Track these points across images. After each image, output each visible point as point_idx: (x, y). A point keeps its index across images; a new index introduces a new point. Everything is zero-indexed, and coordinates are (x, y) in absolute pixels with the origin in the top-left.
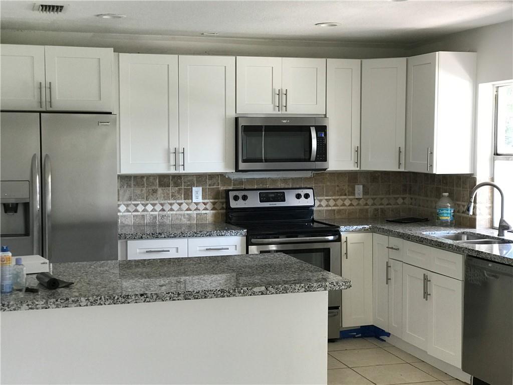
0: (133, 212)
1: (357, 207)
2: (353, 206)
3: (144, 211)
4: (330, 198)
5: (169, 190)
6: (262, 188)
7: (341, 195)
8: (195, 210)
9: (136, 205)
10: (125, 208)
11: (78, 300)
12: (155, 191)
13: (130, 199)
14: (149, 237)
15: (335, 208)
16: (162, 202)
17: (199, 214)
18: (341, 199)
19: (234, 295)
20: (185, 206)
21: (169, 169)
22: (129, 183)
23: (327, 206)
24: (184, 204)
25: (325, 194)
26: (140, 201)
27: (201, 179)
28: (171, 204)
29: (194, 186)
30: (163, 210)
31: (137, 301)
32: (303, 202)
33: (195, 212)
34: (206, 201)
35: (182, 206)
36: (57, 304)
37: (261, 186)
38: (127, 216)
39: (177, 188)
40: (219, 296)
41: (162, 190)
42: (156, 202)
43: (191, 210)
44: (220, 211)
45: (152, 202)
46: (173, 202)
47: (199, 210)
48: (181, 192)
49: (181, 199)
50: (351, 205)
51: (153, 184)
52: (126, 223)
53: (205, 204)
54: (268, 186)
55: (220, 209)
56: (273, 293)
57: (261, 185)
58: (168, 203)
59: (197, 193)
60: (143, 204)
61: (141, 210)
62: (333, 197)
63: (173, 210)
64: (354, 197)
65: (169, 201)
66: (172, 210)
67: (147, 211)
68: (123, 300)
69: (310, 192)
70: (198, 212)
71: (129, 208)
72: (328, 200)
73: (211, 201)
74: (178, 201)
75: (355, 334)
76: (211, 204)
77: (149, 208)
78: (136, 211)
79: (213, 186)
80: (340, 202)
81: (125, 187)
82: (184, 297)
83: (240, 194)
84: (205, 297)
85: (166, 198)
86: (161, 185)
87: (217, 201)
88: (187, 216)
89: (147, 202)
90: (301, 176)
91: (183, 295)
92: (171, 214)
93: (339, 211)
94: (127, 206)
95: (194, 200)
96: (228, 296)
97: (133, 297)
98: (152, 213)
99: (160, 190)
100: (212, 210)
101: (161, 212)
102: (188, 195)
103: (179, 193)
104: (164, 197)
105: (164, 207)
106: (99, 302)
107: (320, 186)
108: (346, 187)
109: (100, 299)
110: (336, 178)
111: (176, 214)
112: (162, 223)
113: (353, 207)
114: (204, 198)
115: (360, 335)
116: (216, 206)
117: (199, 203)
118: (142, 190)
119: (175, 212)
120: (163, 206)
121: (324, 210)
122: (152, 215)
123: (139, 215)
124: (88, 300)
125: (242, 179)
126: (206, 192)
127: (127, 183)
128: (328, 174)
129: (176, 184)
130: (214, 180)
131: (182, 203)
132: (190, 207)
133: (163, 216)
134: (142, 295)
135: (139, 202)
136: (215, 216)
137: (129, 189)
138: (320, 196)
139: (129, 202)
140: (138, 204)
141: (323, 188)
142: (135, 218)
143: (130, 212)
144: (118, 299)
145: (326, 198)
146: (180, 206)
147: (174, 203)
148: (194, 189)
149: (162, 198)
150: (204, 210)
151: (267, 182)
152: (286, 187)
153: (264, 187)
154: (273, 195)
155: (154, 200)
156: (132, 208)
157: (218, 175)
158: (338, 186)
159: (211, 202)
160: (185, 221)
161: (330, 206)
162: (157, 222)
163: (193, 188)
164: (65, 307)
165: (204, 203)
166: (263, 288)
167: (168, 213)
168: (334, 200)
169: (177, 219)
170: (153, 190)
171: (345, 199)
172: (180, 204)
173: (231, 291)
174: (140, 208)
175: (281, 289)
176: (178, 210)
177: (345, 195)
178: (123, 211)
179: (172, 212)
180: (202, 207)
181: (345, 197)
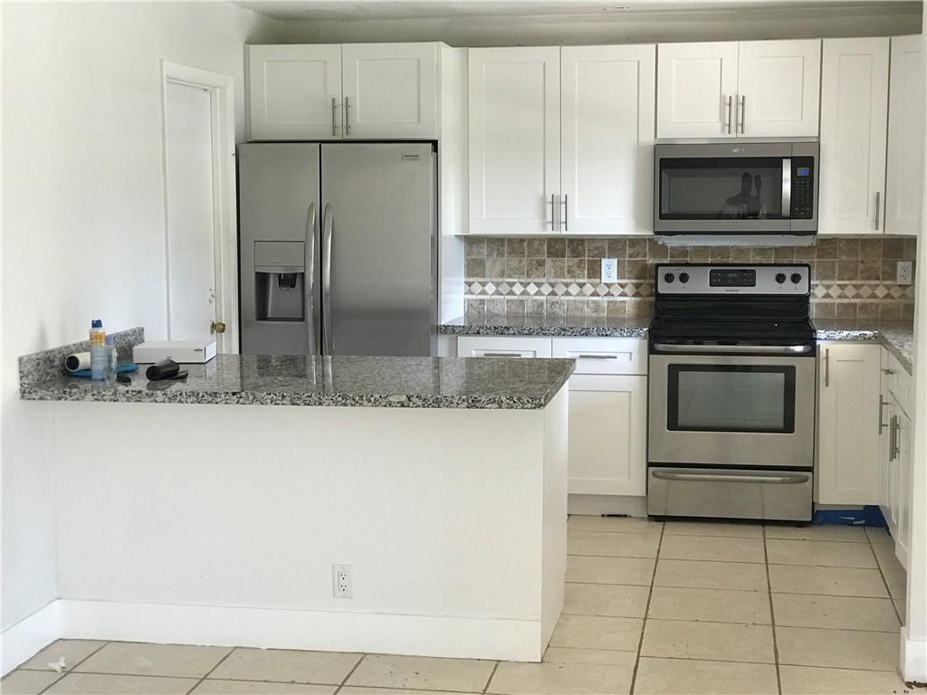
0: (507, 294)
1: (899, 301)
2: (893, 298)
3: (523, 293)
4: (847, 282)
5: (564, 263)
6: (718, 262)
7: (868, 279)
8: (606, 295)
9: (511, 285)
10: (495, 288)
11: (153, 394)
12: (541, 264)
13: (502, 275)
14: (489, 331)
15: (856, 300)
16: (553, 281)
17: (612, 302)
18: (870, 286)
19: (361, 404)
20: (589, 289)
21: (544, 228)
22: (501, 249)
23: (840, 297)
24: (588, 286)
25: (836, 275)
26: (518, 278)
27: (615, 245)
28: (567, 285)
29: (605, 257)
30: (553, 293)
31: (228, 401)
32: (788, 288)
33: (606, 299)
34: (624, 281)
35: (584, 288)
36: (128, 397)
37: (718, 260)
38: (497, 300)
39: (576, 260)
40: (340, 403)
41: (552, 261)
42: (544, 280)
43: (599, 295)
44: (647, 299)
45: (537, 280)
46: (569, 280)
47: (613, 295)
48: (582, 266)
49: (584, 277)
50: (888, 296)
51: (538, 252)
52: (496, 311)
53: (622, 286)
54: (731, 260)
55: (648, 296)
56: (418, 406)
57: (719, 258)
58: (563, 283)
59: (610, 268)
60: (521, 283)
61: (518, 292)
62: (853, 282)
63: (570, 295)
64: (894, 283)
65: (563, 280)
66: (567, 294)
67: (528, 294)
68: (210, 399)
69: (803, 272)
70: (611, 299)
71: (500, 289)
72: (842, 287)
73: (633, 281)
74: (578, 281)
75: (853, 518)
76: (634, 288)
77: (532, 289)
78: (511, 293)
79: (636, 257)
80: (865, 291)
81: (495, 255)
82: (291, 400)
83: (677, 272)
84: (320, 404)
85: (558, 274)
86: (550, 254)
87: (642, 281)
88: (592, 305)
89: (529, 280)
90: (792, 245)
91: (289, 399)
92: (568, 301)
93: (864, 307)
94: (497, 285)
95: (605, 280)
96: (352, 405)
97: (223, 396)
98: (537, 298)
99: (549, 262)
100: (633, 296)
101: (550, 297)
102: (595, 271)
103: (579, 267)
104: (555, 273)
105: (556, 290)
106: (178, 399)
107: (828, 262)
108: (880, 264)
109: (181, 394)
110: (859, 248)
111: (575, 301)
112: (553, 313)
113: (893, 301)
114: (620, 276)
115: (863, 522)
116: (640, 290)
117: (613, 284)
118: (520, 262)
119: (572, 298)
120: (553, 287)
121: (834, 304)
122: (535, 300)
123: (516, 300)
124: (166, 394)
125: (685, 247)
126: (624, 267)
127: (498, 250)
128: (844, 242)
129: (576, 253)
130: (638, 248)
131: (584, 284)
132: (598, 290)
133: (553, 303)
134: (234, 394)
135: (516, 280)
136: (639, 306)
137: (499, 258)
138: (827, 279)
139: (501, 280)
140: (514, 283)
141: (834, 265)
142: (510, 304)
143: (502, 294)
144: (203, 396)
145: (838, 282)
146: (581, 287)
147: (571, 283)
148: (605, 262)
149: (553, 275)
150: (620, 295)
151: (729, 253)
152: (764, 262)
153: (725, 261)
154: (735, 275)
155: (539, 277)
156: (504, 289)
157: (645, 240)
158: (862, 262)
159: (633, 284)
160: (588, 312)
161: (846, 297)
162: (544, 311)
163: (603, 260)
164: (138, 401)
165: (620, 284)
166: (404, 398)
167: (562, 298)
168: (855, 286)
169: (576, 308)
170: (538, 262)
171: (877, 286)
172: (581, 285)
173: (357, 398)
174: (518, 289)
175: (431, 401)
176: (577, 295)
177: (878, 278)
178: (491, 293)
179: (567, 298)
180: (617, 290)
181: (878, 282)
